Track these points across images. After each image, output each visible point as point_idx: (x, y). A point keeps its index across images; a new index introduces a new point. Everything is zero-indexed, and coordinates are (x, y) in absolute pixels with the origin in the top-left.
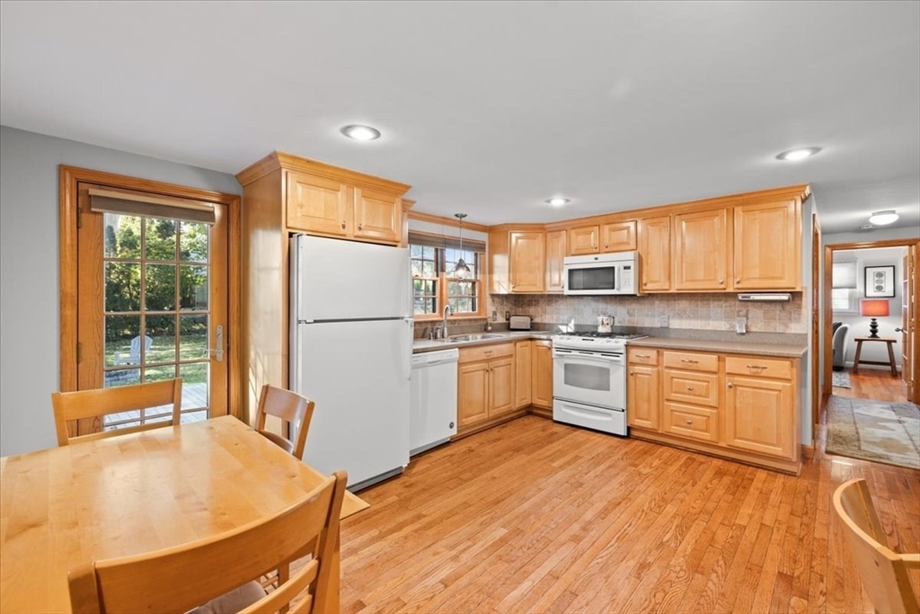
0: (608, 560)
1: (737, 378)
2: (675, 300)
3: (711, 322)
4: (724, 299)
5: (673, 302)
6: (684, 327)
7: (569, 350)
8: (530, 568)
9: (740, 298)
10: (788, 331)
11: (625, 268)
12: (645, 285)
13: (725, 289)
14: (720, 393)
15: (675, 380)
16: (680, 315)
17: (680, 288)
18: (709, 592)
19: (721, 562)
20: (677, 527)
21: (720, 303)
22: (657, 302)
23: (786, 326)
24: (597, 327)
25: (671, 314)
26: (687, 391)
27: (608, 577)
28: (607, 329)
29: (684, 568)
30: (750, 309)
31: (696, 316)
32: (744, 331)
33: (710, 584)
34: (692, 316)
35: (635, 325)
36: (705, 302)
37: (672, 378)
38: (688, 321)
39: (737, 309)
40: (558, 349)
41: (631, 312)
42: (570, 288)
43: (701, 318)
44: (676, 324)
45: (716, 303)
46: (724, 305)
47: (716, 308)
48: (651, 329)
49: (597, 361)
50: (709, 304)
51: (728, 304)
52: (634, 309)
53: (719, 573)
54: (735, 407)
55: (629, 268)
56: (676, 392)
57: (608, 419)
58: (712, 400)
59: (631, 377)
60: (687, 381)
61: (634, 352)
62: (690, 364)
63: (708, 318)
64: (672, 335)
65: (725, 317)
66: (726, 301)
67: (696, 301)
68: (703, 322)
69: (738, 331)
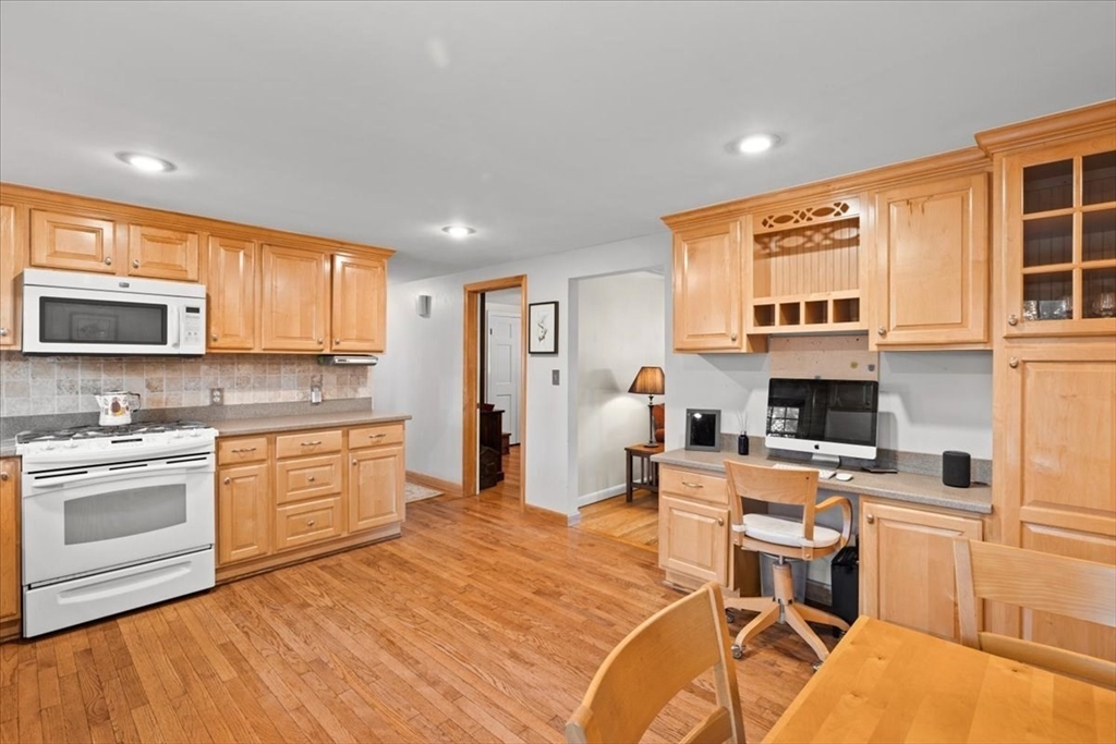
0: (499, 679)
1: (360, 453)
2: (233, 364)
3: (282, 392)
4: (296, 362)
5: (229, 366)
6: (246, 402)
7: (81, 469)
9: (337, 361)
10: (357, 397)
11: (189, 310)
12: (215, 340)
13: (322, 350)
14: (345, 474)
15: (292, 473)
16: (241, 385)
17: (269, 346)
20: (455, 617)
21: (292, 367)
22: (204, 368)
23: (356, 391)
24: (97, 415)
25: (228, 384)
26: (308, 483)
27: (530, 686)
28: (124, 419)
29: (522, 634)
30: (324, 373)
31: (262, 386)
32: (320, 400)
34: (257, 385)
35: (163, 406)
36: (275, 366)
37: (288, 471)
38: (252, 393)
39: (311, 374)
40: (39, 474)
41: (155, 384)
42: (43, 339)
43: (270, 387)
44: (232, 398)
45: (288, 367)
46: (297, 370)
47: (288, 374)
48: (194, 409)
49: (158, 476)
50: (279, 369)
51: (301, 368)
52: (161, 380)
54: (359, 486)
55: (196, 310)
56: (293, 490)
57: (185, 571)
58: (336, 486)
59: (224, 488)
60: (307, 471)
61: (228, 445)
62: (312, 447)
63: (279, 387)
64: (229, 415)
65: (298, 385)
66: (299, 364)
67: (264, 364)
68: (272, 393)
69: (314, 401)
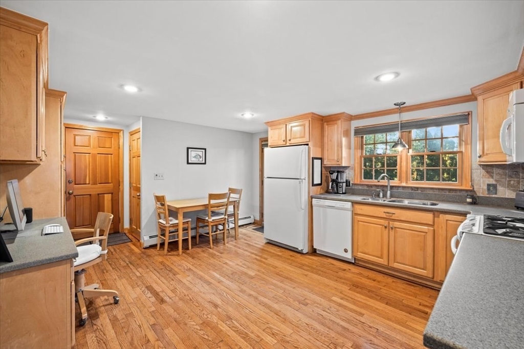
0: (225, 297)
8: (227, 277)
18: (190, 320)
19: (206, 337)
20: (246, 333)
27: (214, 294)
29: (208, 319)
33: (193, 323)
53: (198, 331)
